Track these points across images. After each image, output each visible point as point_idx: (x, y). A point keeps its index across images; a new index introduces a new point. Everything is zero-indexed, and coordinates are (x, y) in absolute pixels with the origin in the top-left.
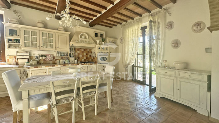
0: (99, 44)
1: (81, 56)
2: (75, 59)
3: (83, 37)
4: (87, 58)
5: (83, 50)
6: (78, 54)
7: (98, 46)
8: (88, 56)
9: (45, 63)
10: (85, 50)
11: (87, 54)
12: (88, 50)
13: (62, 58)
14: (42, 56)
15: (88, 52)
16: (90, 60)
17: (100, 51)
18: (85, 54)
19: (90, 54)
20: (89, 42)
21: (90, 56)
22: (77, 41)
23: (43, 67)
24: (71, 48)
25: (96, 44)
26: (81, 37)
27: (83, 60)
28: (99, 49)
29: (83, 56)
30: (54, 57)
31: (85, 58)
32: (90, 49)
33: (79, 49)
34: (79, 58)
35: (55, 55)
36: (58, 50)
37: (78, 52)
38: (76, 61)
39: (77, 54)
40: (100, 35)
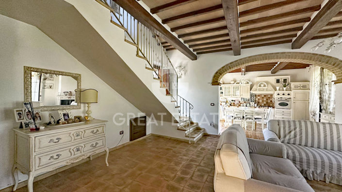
0: (279, 90)
1: (261, 101)
2: (255, 103)
3: (262, 85)
4: (267, 103)
5: (263, 96)
6: (259, 99)
7: (276, 92)
8: (269, 101)
9: (234, 105)
10: (265, 96)
11: (267, 99)
12: (269, 96)
13: (245, 102)
14: (232, 101)
15: (269, 98)
16: (271, 105)
17: (279, 96)
18: (265, 99)
19: (271, 100)
20: (267, 90)
21: (271, 101)
22: (256, 90)
23: (233, 107)
24: (252, 95)
25: (276, 90)
26: (260, 86)
27: (263, 105)
28: (278, 94)
29: (263, 101)
30: (239, 102)
31: (265, 103)
32: (272, 95)
33: (259, 96)
34: (259, 103)
35: (240, 100)
36: (242, 97)
37: (259, 98)
38: (256, 105)
39: (257, 99)
40: (283, 81)
